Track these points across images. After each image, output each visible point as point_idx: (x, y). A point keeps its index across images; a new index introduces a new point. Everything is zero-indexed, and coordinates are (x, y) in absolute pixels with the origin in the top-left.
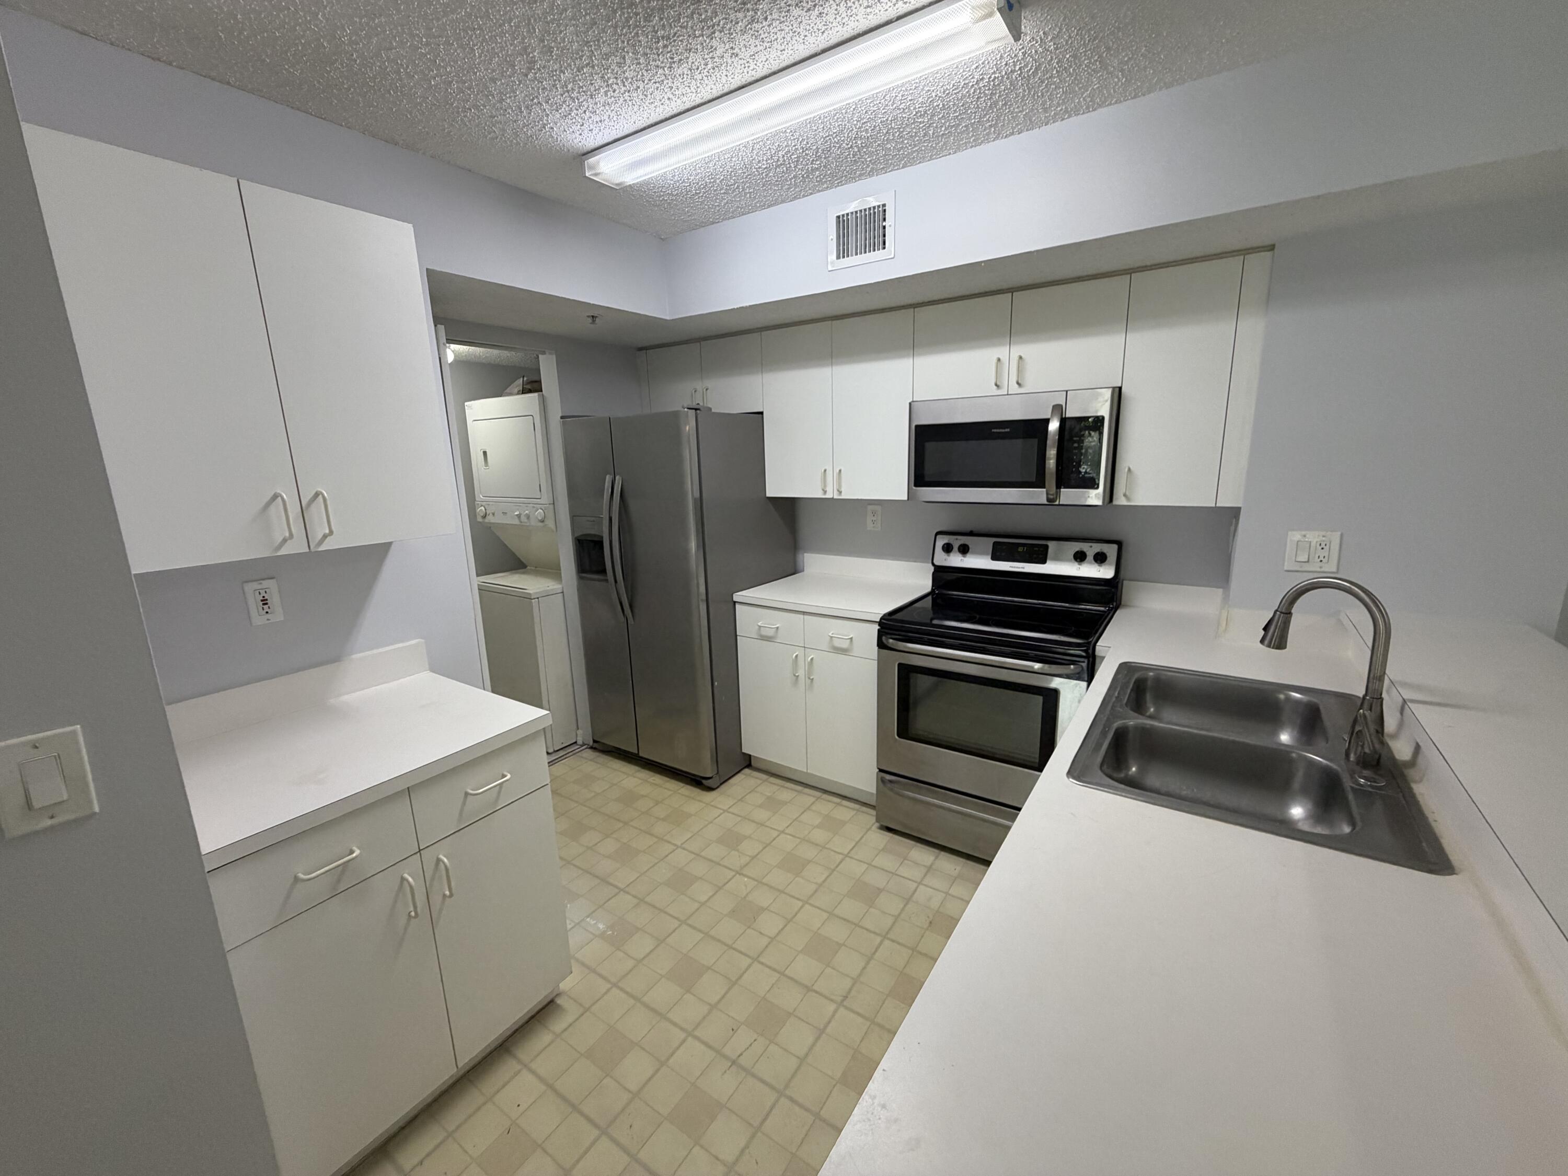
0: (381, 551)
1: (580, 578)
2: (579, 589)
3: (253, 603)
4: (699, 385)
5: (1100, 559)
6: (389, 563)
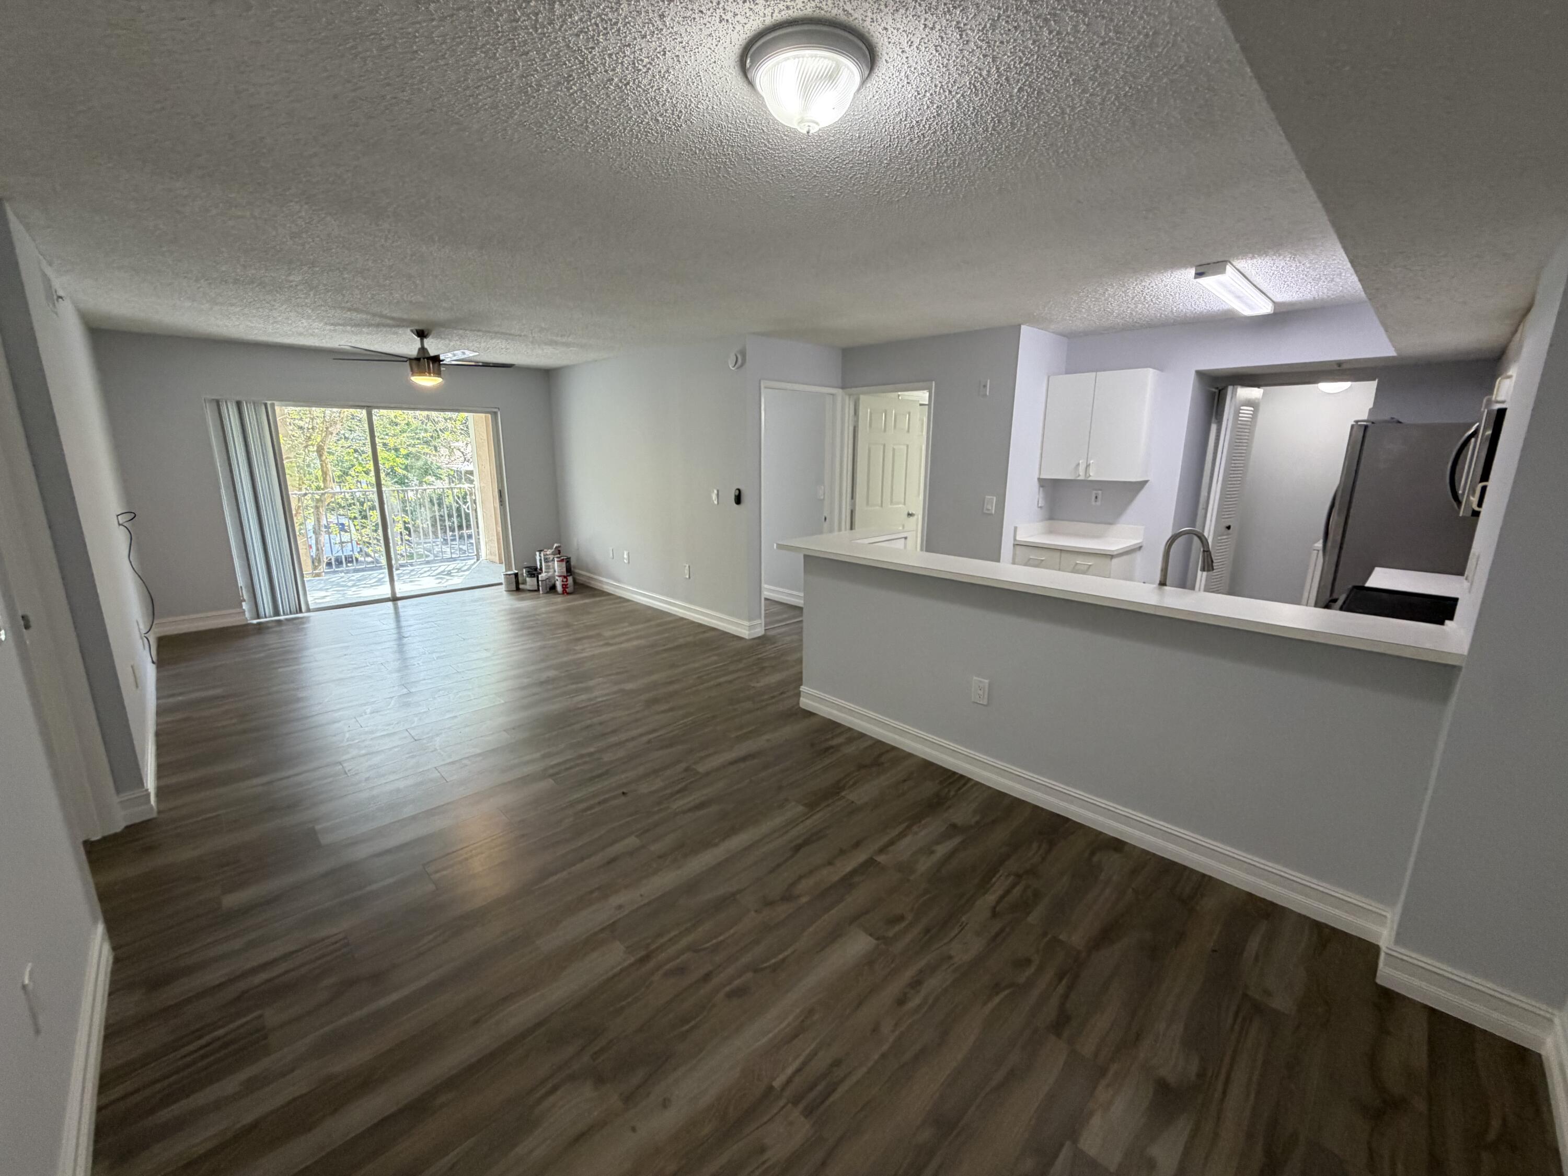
3: (1094, 497)
6: (1143, 492)
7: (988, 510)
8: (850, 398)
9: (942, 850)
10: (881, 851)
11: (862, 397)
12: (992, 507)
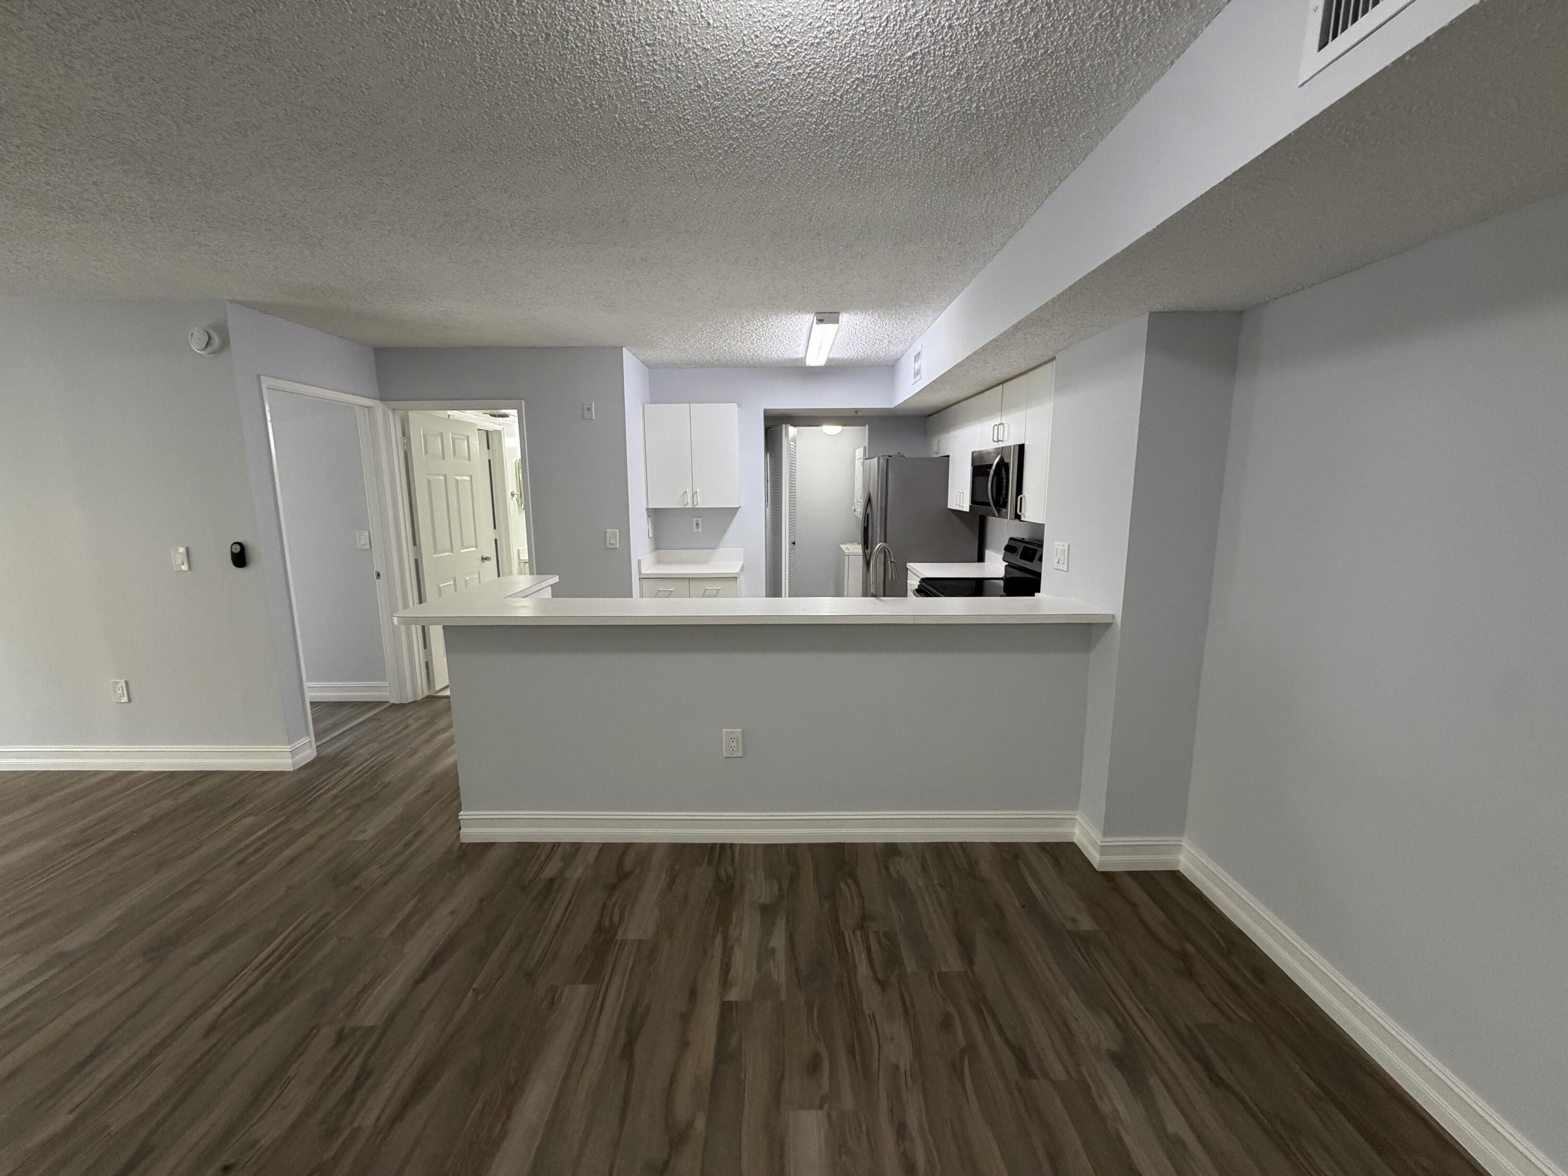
0: (734, 511)
3: (694, 524)
6: (736, 516)
7: (612, 544)
8: (394, 414)
9: (778, 941)
10: (725, 983)
11: (411, 414)
12: (616, 541)
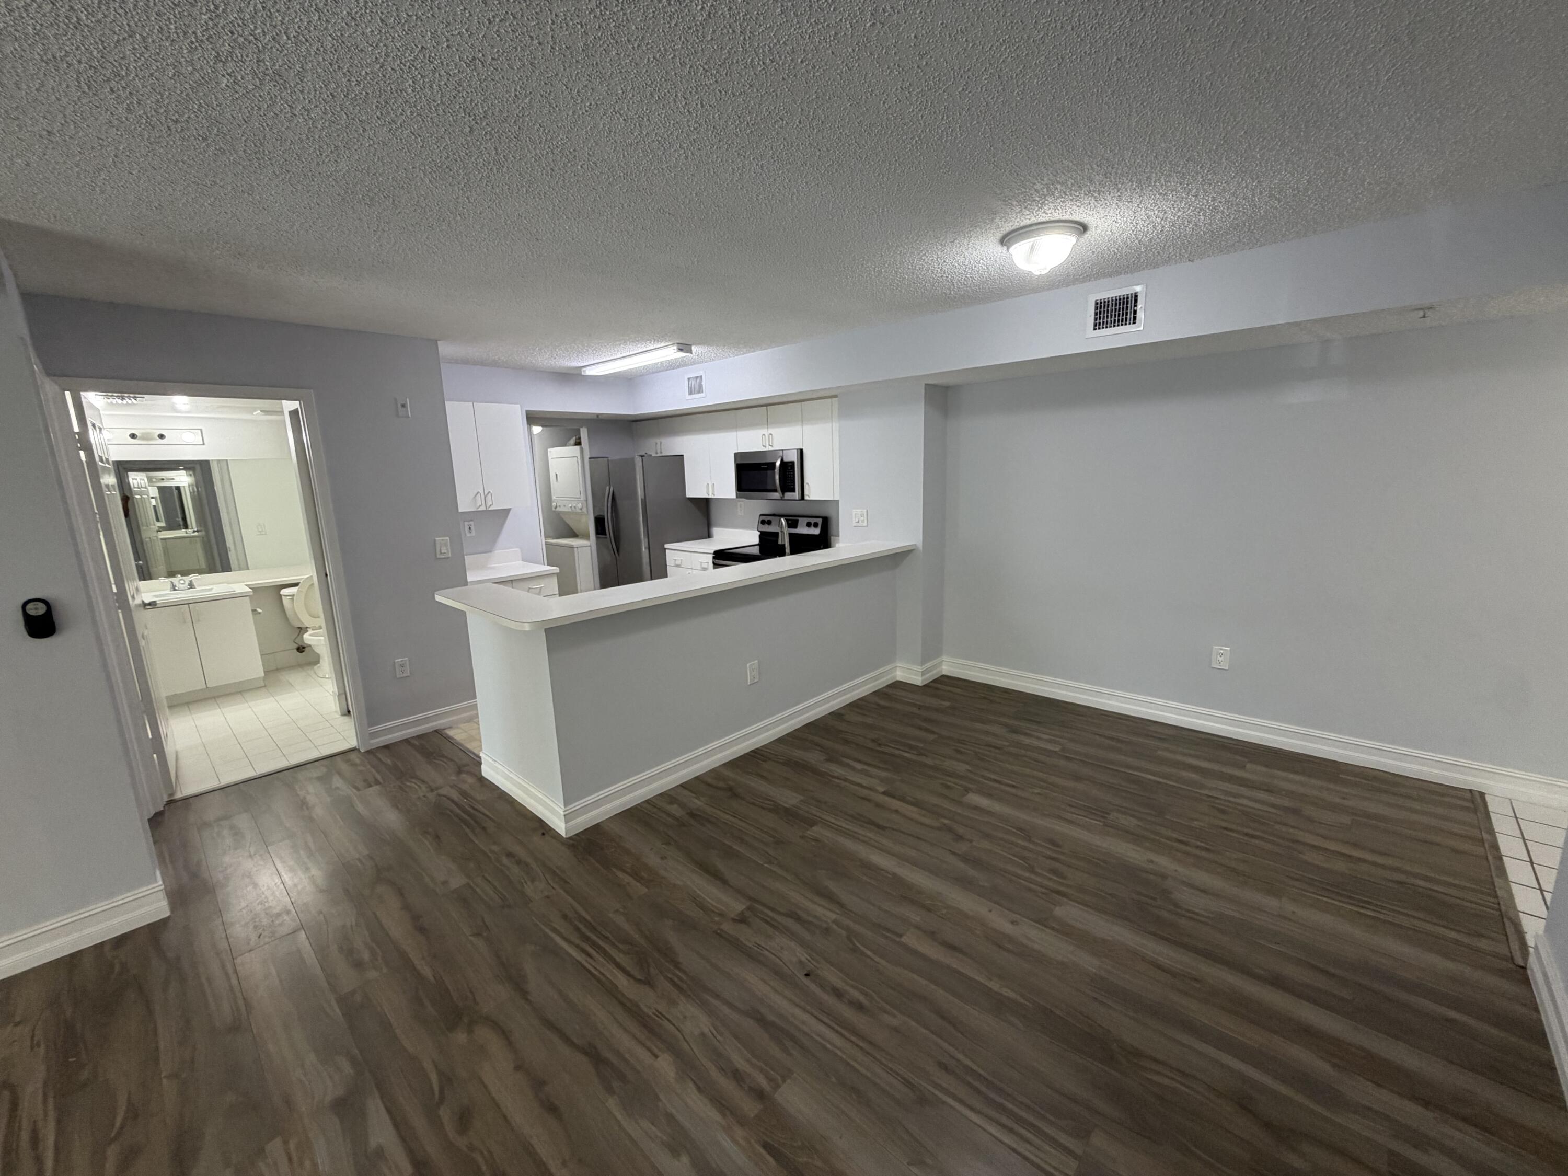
0: (507, 512)
1: (597, 538)
2: (597, 544)
3: (467, 528)
4: (658, 441)
5: (816, 525)
6: (509, 517)
7: (443, 553)
12: (447, 549)
